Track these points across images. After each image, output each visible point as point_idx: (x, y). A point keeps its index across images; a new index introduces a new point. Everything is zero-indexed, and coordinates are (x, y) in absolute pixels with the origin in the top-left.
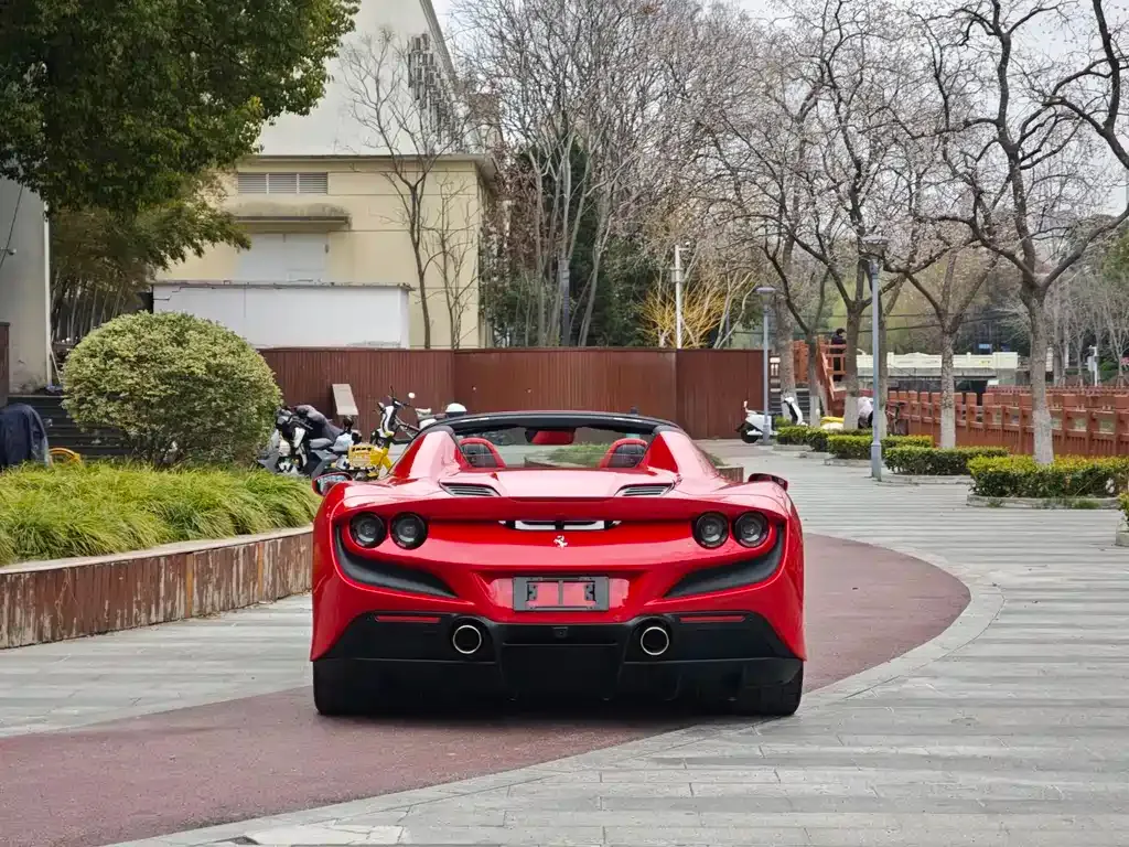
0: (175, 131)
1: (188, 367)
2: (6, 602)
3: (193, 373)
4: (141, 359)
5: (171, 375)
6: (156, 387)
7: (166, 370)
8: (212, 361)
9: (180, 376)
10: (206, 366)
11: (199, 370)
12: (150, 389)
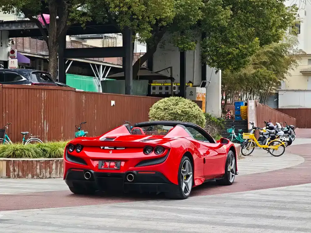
0: (235, 49)
1: (176, 111)
2: (59, 166)
3: (177, 113)
4: (165, 109)
5: (171, 113)
6: (168, 116)
7: (171, 112)
8: (183, 110)
9: (174, 113)
10: (181, 111)
11: (179, 112)
12: (167, 117)
